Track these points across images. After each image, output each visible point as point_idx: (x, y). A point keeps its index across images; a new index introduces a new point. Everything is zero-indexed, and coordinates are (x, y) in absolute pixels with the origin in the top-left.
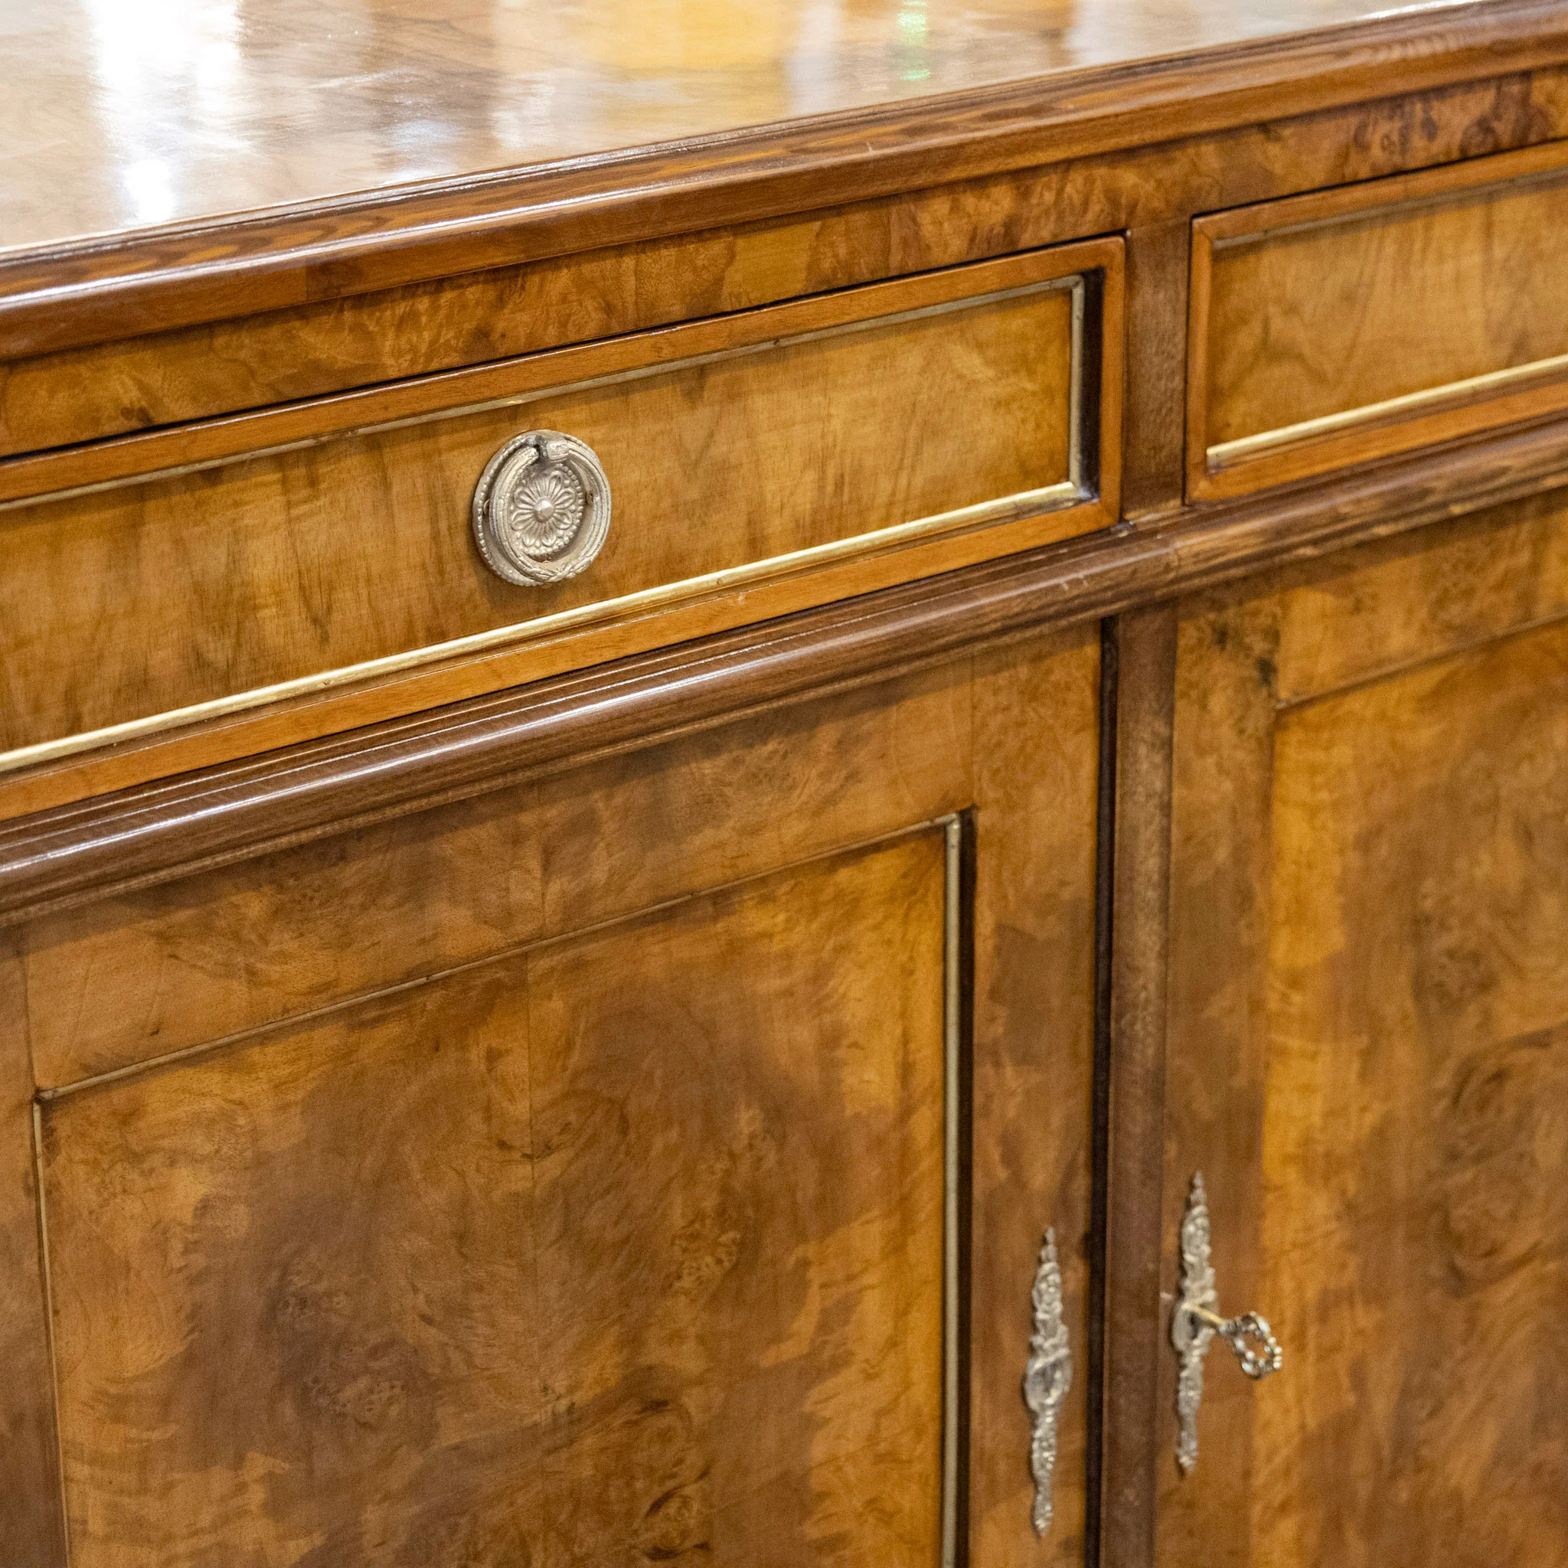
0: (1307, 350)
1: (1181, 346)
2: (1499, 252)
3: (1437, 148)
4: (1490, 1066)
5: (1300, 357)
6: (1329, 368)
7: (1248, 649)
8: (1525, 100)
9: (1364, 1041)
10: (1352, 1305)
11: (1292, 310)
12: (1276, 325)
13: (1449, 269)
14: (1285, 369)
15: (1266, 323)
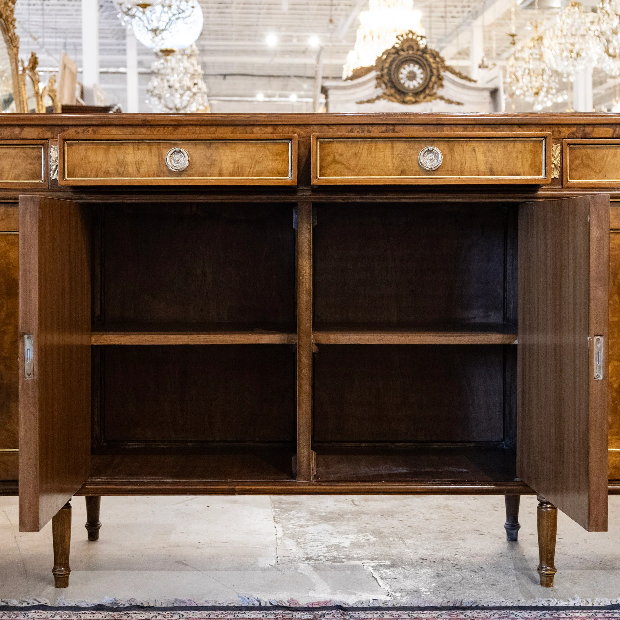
0: (345, 163)
2: (396, 153)
5: (344, 164)
6: (351, 168)
11: (341, 155)
12: (337, 157)
13: (382, 154)
14: (340, 166)
15: (335, 156)
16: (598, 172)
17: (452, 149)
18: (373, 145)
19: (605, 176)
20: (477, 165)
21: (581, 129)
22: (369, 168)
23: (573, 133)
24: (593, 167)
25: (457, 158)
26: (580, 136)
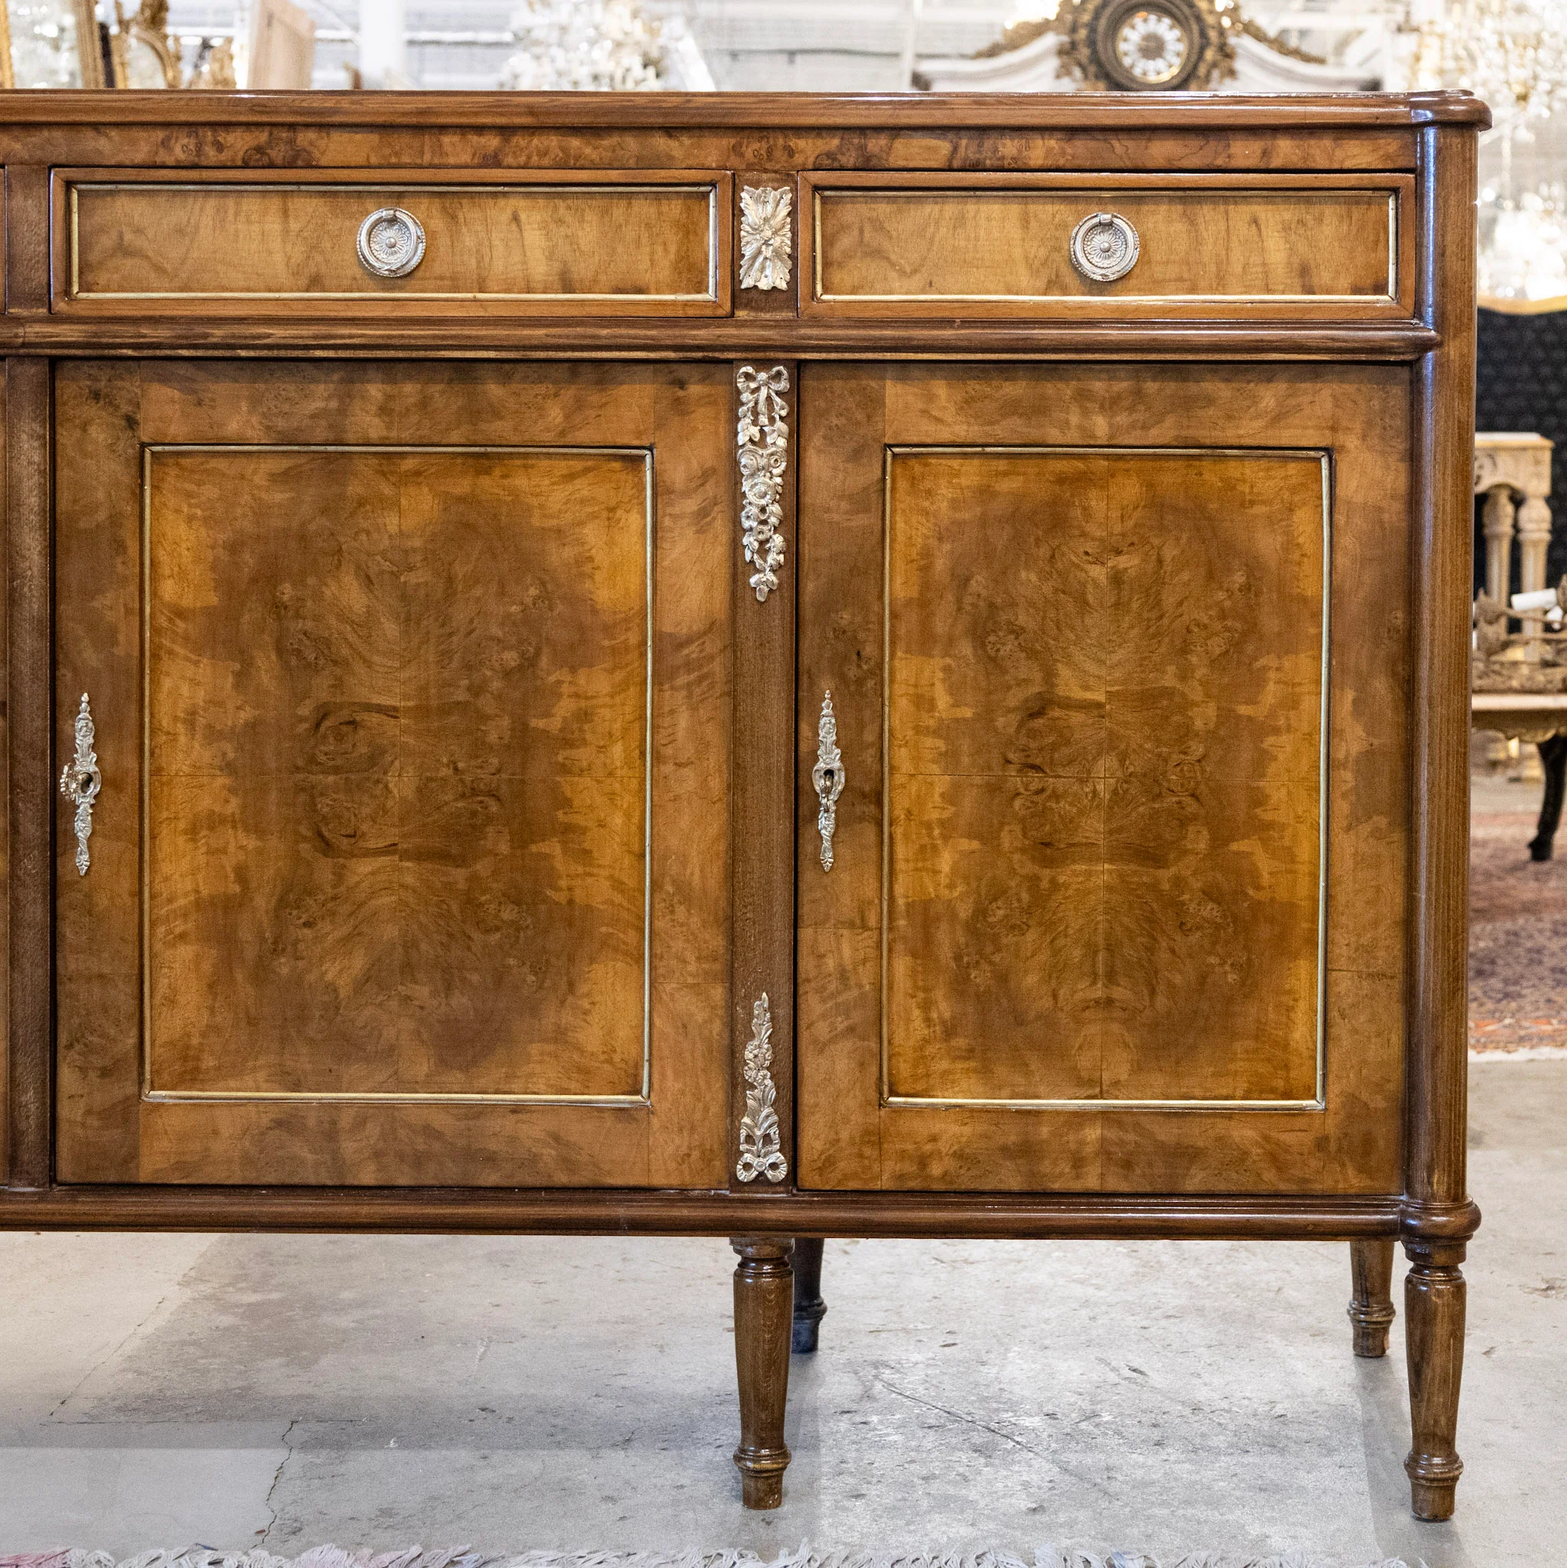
0: (150, 254)
1: (45, 230)
2: (295, 225)
3: (224, 157)
4: (345, 714)
5: (147, 257)
6: (169, 267)
7: (117, 407)
8: (291, 142)
9: (237, 666)
10: (234, 827)
11: (139, 231)
12: (128, 237)
13: (255, 228)
14: (137, 261)
15: (121, 237)
16: (908, 270)
17: (454, 217)
18: (230, 202)
19: (931, 284)
20: (524, 263)
21: (856, 141)
22: (219, 267)
23: (829, 155)
24: (893, 257)
25: (469, 241)
26: (851, 163)
